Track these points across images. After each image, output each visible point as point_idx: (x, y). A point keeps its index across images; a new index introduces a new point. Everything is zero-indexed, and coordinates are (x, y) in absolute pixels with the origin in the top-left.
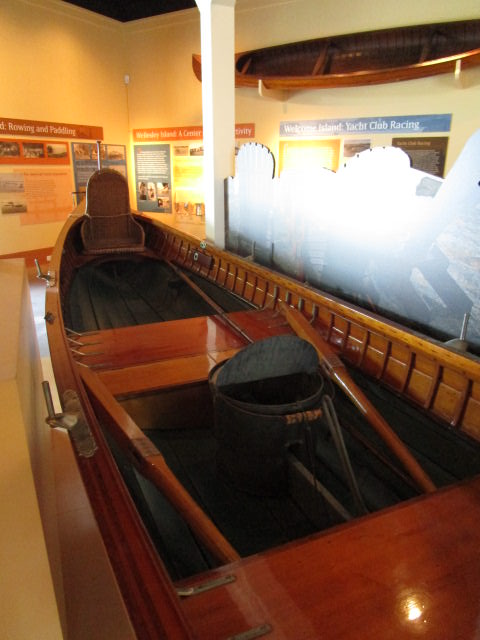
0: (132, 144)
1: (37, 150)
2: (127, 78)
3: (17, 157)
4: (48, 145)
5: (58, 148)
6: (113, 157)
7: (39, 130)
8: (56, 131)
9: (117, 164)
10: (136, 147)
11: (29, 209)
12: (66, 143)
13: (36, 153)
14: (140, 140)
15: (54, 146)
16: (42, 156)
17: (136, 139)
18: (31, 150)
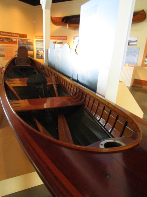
0: (35, 40)
1: (8, 40)
2: (34, 21)
3: (2, 42)
4: (11, 39)
5: (14, 40)
6: (29, 43)
7: (9, 34)
8: (14, 35)
9: (31, 45)
10: (36, 40)
11: (5, 56)
12: (16, 39)
13: (8, 41)
14: (37, 39)
15: (13, 39)
16: (10, 42)
17: (36, 38)
18: (7, 40)
